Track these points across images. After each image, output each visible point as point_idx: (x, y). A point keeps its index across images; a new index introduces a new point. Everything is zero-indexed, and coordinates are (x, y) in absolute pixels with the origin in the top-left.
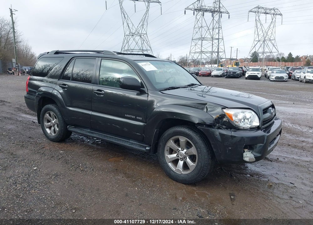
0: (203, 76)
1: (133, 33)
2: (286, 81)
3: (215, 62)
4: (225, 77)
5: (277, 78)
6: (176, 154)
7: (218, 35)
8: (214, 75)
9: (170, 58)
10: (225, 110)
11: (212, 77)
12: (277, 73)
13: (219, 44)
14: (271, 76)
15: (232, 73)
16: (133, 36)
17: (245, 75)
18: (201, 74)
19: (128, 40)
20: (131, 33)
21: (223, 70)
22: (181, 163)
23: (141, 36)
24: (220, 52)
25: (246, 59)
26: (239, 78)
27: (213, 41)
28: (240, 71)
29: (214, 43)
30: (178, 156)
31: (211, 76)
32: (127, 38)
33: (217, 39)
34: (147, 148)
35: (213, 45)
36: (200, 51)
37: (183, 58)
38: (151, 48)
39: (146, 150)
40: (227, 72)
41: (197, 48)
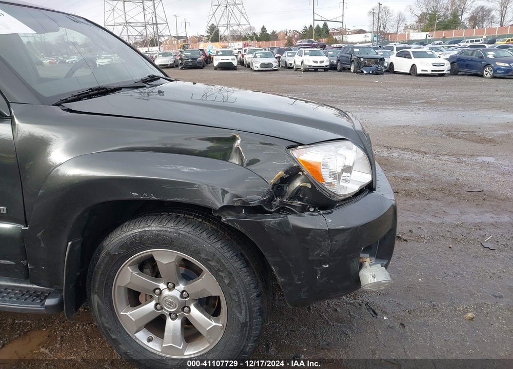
2: (276, 70)
5: (263, 65)
6: (153, 303)
8: (160, 65)
10: (295, 153)
12: (261, 57)
13: (155, 9)
14: (254, 64)
15: (190, 60)
17: (213, 63)
21: (173, 55)
22: (173, 325)
24: (160, 24)
25: (200, 37)
26: (202, 68)
27: (144, 4)
28: (201, 56)
29: (145, 7)
30: (162, 308)
34: (49, 302)
35: (144, 10)
36: (124, 21)
39: (47, 307)
40: (181, 59)
41: (116, 15)
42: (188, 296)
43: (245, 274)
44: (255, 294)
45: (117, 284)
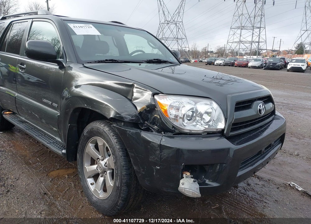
0: (240, 67)
1: (168, 21)
3: (255, 53)
4: (263, 68)
6: (97, 165)
7: (260, 23)
8: (251, 66)
9: (207, 48)
11: (250, 68)
13: (260, 33)
15: (271, 64)
16: (168, 24)
17: (287, 67)
18: (237, 65)
19: (163, 28)
20: (166, 21)
21: (261, 60)
23: (176, 24)
24: (262, 42)
25: (289, 51)
26: (279, 70)
27: (253, 30)
28: (281, 62)
29: (254, 32)
31: (248, 67)
32: (162, 26)
33: (258, 28)
34: (64, 151)
35: (253, 34)
36: (239, 40)
37: (221, 49)
38: (186, 37)
39: (62, 153)
40: (266, 63)
41: (235, 37)
42: (107, 167)
43: (123, 160)
44: (125, 173)
45: (86, 151)
